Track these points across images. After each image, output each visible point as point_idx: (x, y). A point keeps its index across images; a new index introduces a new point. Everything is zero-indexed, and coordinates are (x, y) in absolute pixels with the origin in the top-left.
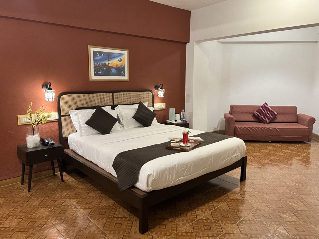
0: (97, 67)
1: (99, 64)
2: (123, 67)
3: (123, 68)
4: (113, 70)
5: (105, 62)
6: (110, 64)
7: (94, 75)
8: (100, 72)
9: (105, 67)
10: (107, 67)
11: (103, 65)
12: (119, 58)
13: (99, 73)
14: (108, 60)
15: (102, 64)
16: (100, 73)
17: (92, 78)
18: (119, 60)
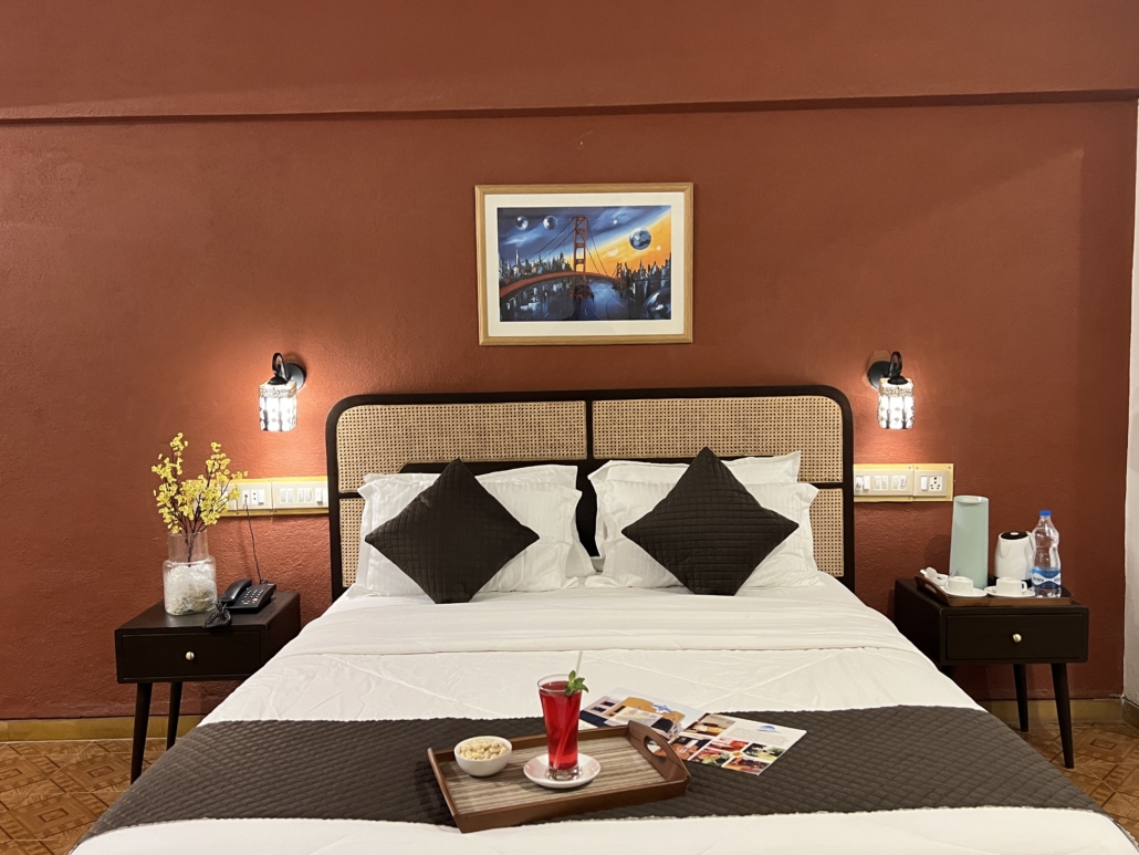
0: (517, 280)
1: (529, 269)
2: (659, 271)
3: (659, 280)
4: (602, 293)
5: (557, 257)
6: (583, 261)
7: (502, 320)
8: (533, 306)
9: (555, 280)
10: (569, 277)
11: (545, 272)
12: (638, 230)
13: (525, 308)
14: (572, 246)
15: (541, 264)
16: (530, 310)
17: (490, 335)
18: (632, 241)
